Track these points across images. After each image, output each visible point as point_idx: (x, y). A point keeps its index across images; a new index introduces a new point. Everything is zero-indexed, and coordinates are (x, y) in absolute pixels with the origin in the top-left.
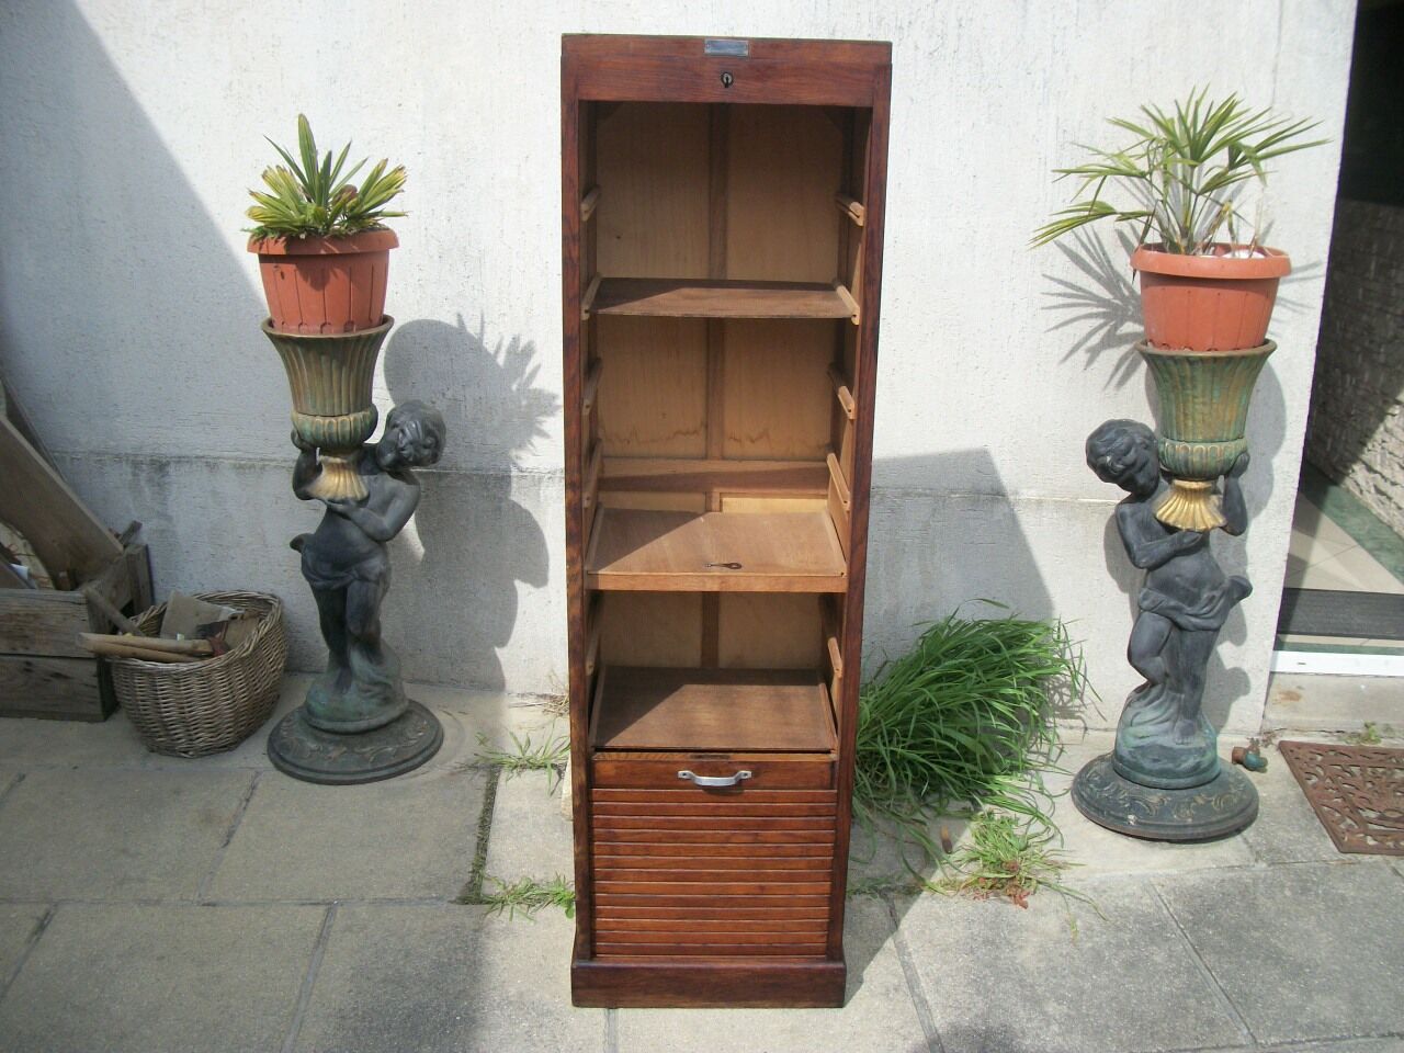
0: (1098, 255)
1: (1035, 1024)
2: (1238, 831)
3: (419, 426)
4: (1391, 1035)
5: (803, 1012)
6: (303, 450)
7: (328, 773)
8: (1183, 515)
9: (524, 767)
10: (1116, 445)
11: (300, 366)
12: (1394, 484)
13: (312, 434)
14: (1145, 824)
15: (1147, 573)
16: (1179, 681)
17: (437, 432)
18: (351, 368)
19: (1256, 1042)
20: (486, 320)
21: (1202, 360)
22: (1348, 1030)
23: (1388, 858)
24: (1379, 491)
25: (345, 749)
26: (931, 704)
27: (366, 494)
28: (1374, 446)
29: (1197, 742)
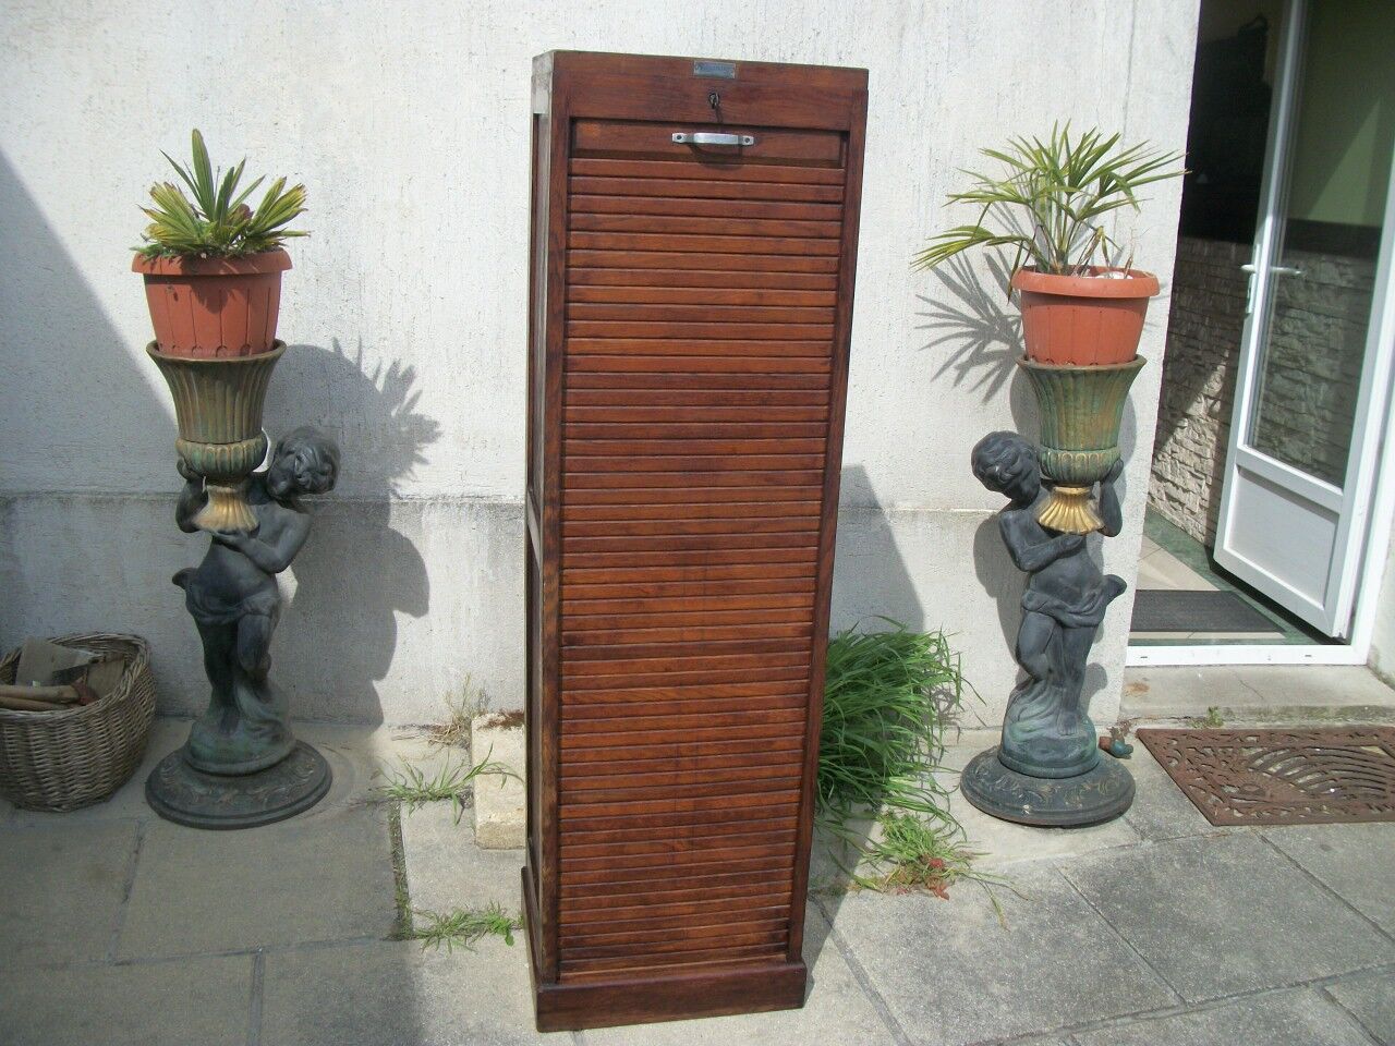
0: (968, 277)
1: (985, 1005)
2: (1121, 814)
3: (316, 453)
4: (1298, 984)
5: (766, 1015)
6: (190, 480)
7: (220, 817)
8: (1065, 519)
9: (423, 799)
10: (1004, 455)
11: (191, 392)
12: (1185, 491)
13: (202, 463)
14: (1039, 812)
15: (1030, 576)
16: (1061, 675)
17: (333, 458)
18: (244, 395)
19: (1184, 1002)
20: (364, 343)
21: (1085, 373)
22: (1260, 983)
23: (1255, 827)
24: (1170, 498)
25: (236, 791)
26: (835, 713)
27: (256, 524)
28: (1163, 456)
29: (1078, 732)
